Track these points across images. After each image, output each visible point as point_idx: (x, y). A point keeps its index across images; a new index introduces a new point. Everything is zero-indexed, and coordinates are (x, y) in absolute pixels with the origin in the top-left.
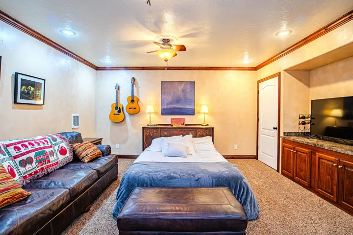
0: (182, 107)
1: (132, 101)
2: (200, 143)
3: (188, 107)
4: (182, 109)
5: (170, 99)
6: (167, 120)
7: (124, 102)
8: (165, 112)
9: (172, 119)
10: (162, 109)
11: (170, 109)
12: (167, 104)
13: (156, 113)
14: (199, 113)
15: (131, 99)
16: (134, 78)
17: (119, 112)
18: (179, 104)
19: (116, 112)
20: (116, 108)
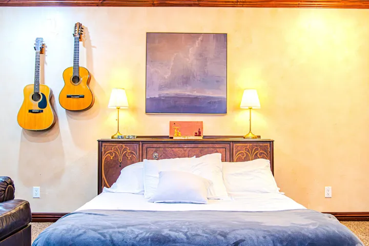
0: (196, 94)
1: (76, 79)
2: (240, 174)
3: (209, 93)
4: (196, 98)
5: (166, 76)
6: (160, 125)
7: (55, 83)
8: (155, 106)
9: (173, 124)
10: (147, 99)
11: (167, 99)
12: (161, 88)
13: (133, 109)
14: (237, 108)
15: (71, 75)
16: (80, 25)
17: (43, 105)
18: (189, 88)
19: (35, 105)
20: (36, 96)
